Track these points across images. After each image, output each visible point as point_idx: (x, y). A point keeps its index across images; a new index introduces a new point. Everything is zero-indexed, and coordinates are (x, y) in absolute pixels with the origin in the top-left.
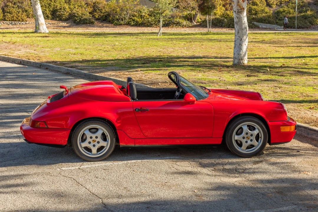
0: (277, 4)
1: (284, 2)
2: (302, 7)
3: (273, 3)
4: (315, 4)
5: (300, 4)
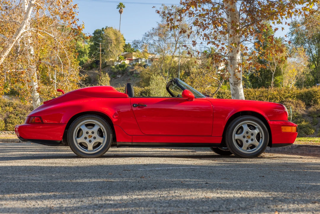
2: (296, 118)
4: (309, 116)
5: (295, 116)
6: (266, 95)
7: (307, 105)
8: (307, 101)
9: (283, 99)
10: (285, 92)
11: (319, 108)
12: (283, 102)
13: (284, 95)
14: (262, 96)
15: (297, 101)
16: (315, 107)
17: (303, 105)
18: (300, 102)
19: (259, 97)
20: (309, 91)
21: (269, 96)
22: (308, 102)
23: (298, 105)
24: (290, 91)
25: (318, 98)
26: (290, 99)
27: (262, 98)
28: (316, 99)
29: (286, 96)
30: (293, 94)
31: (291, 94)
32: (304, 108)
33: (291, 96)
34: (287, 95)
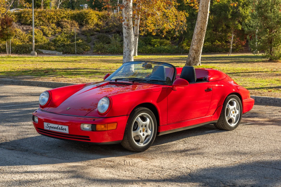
0: (52, 34)
1: (58, 32)
2: (73, 36)
3: (48, 33)
4: (83, 34)
5: (71, 34)
6: (44, 15)
7: (80, 25)
8: (79, 21)
9: (59, 19)
10: (60, 13)
11: (90, 28)
12: (60, 22)
13: (60, 15)
14: (41, 16)
15: (71, 21)
16: (87, 27)
17: (76, 24)
18: (74, 22)
19: (39, 17)
20: (81, 12)
21: (48, 16)
22: (81, 22)
23: (73, 25)
24: (65, 12)
25: (88, 19)
26: (66, 19)
27: (41, 18)
28: (87, 19)
29: (61, 16)
30: (67, 15)
31: (66, 14)
32: (78, 28)
33: (66, 16)
34: (63, 15)
